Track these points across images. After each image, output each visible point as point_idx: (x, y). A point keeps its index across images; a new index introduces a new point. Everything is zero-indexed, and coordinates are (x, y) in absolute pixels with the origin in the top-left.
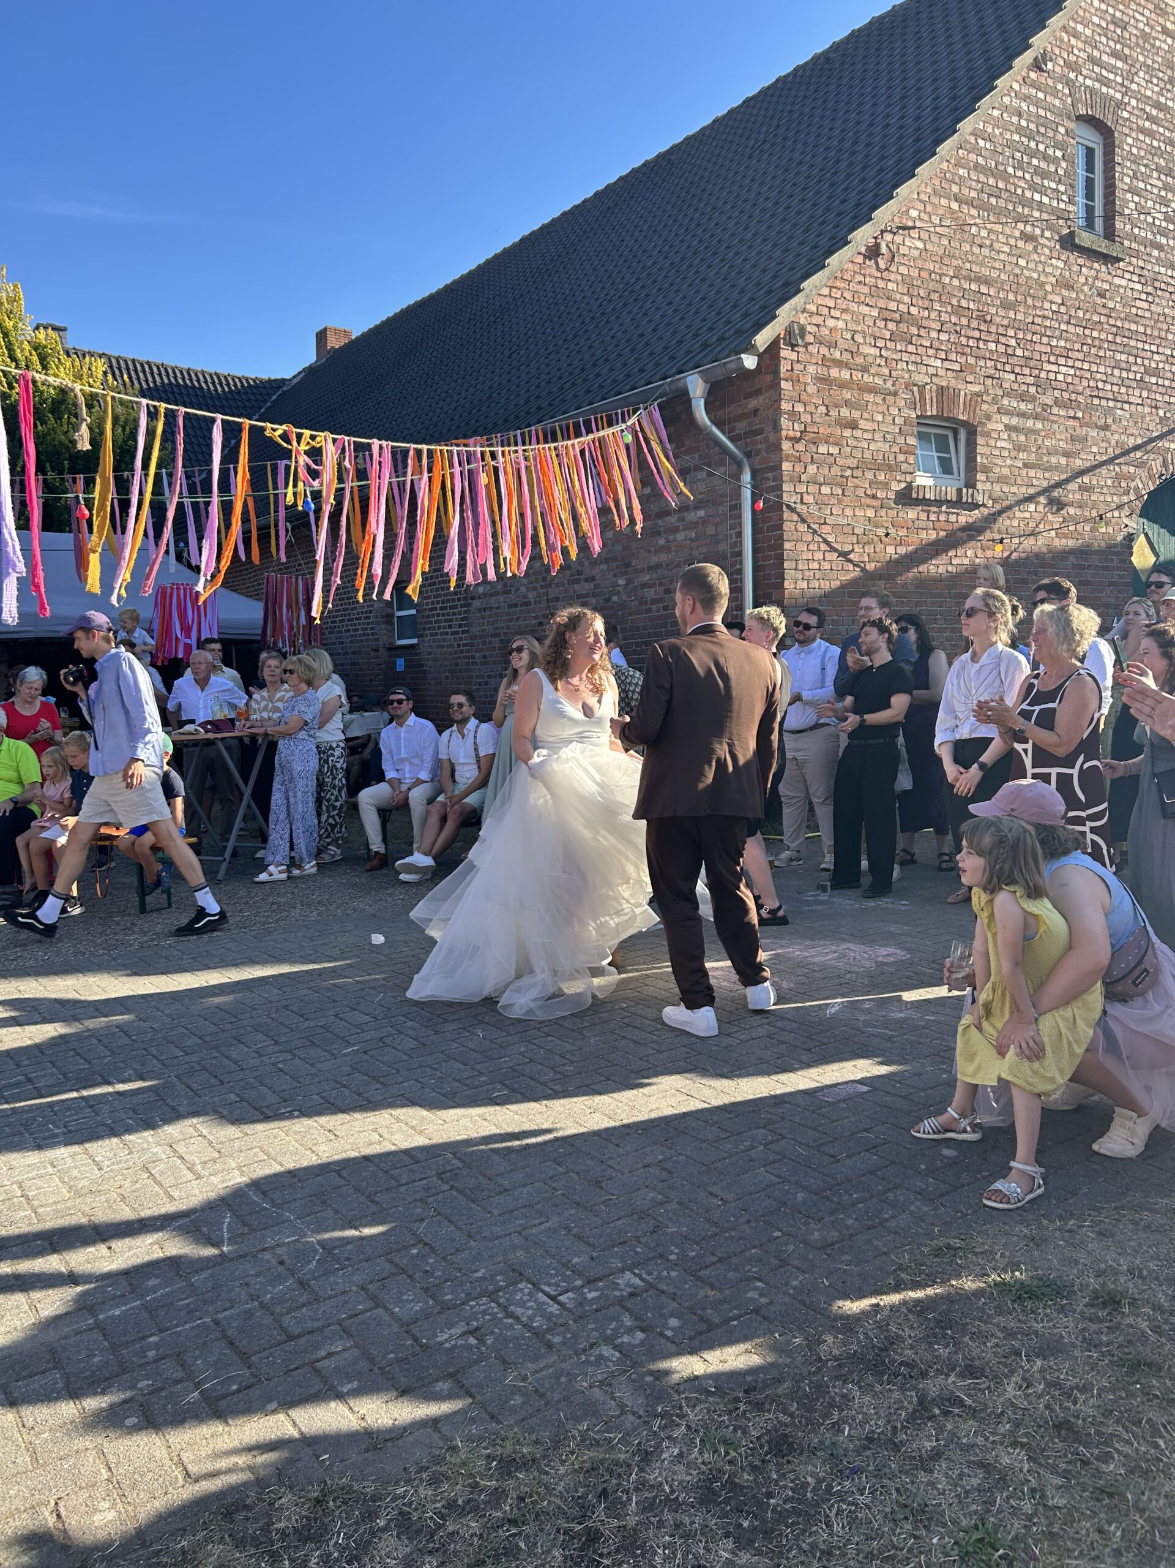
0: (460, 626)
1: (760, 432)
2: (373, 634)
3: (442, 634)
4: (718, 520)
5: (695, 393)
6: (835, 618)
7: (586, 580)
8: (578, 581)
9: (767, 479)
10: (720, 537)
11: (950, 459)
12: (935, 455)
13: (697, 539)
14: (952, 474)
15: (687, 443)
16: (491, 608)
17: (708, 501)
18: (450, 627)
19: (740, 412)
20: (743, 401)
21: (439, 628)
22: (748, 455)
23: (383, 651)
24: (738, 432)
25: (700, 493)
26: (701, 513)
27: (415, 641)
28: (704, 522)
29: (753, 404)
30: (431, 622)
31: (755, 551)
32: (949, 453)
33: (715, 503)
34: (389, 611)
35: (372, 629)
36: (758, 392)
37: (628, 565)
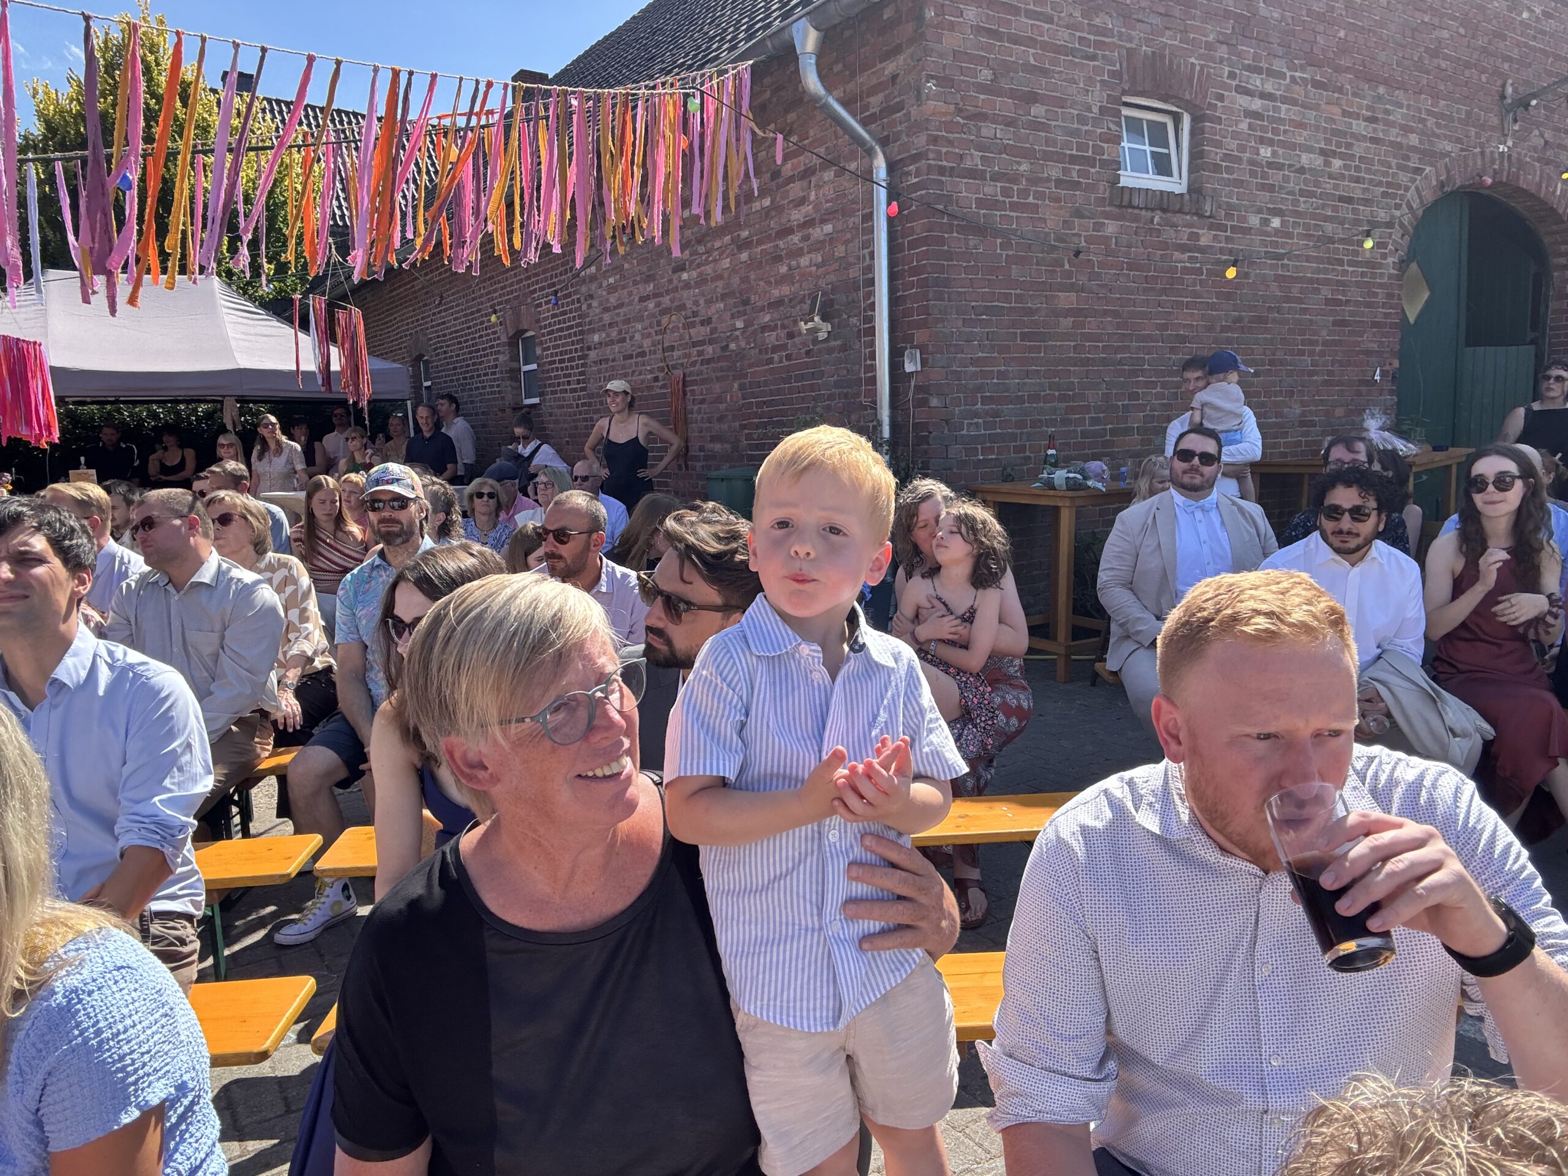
0: (578, 382)
2: (499, 392)
4: (849, 236)
5: (804, 45)
7: (702, 323)
9: (909, 174)
10: (851, 260)
11: (1169, 155)
12: (1148, 148)
14: (1170, 175)
16: (607, 360)
18: (569, 383)
19: (874, 81)
20: (879, 66)
21: (559, 384)
22: (884, 142)
24: (872, 111)
25: (827, 201)
26: (828, 228)
27: (536, 400)
29: (890, 68)
30: (550, 378)
31: (892, 277)
32: (1167, 146)
33: (846, 213)
34: (514, 365)
35: (498, 386)
37: (746, 302)
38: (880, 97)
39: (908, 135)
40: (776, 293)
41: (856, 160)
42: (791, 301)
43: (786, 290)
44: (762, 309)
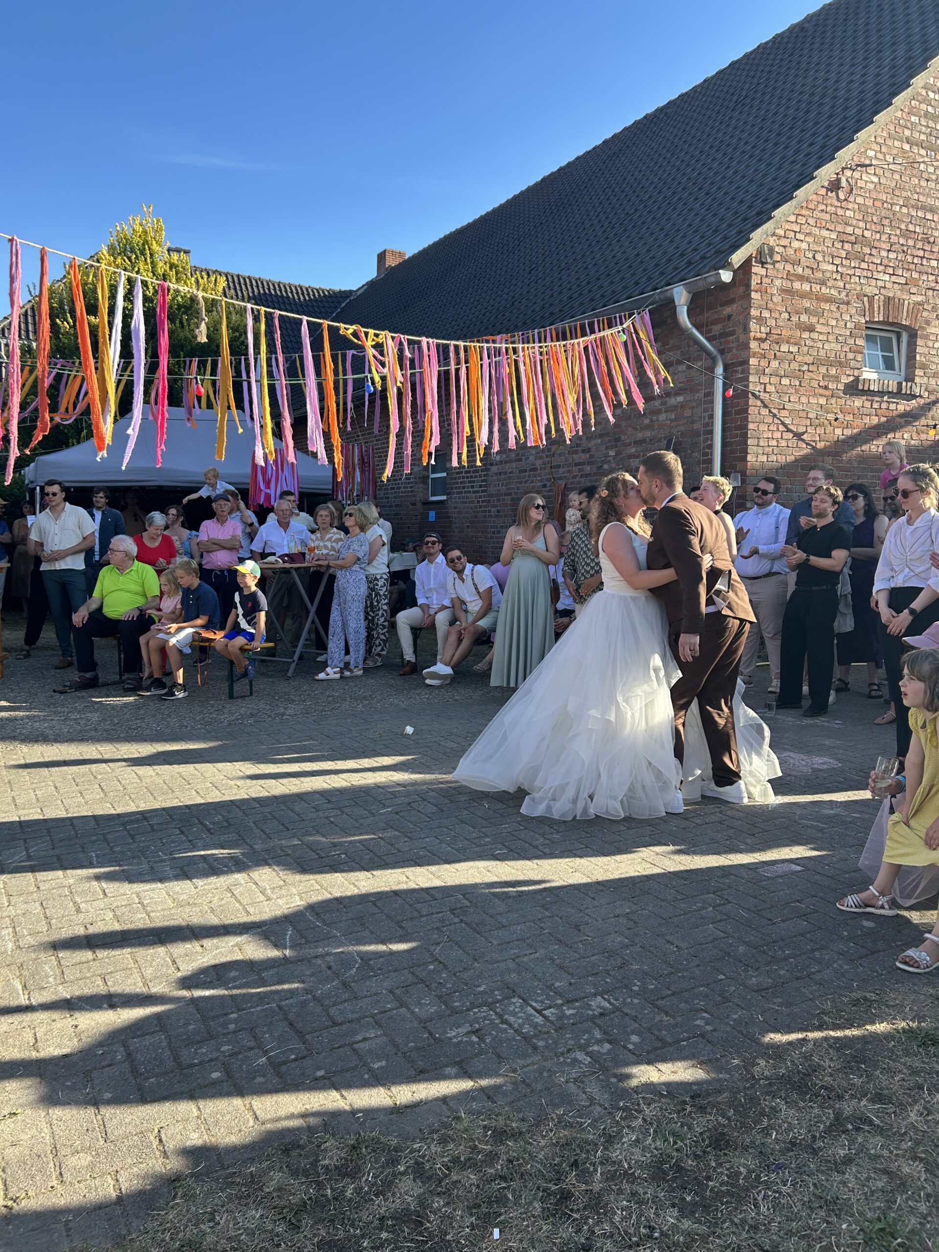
0: (481, 486)
1: (732, 333)
2: (412, 492)
3: (466, 492)
4: (694, 404)
5: (680, 301)
6: (790, 486)
7: (583, 451)
8: (576, 452)
9: (737, 371)
10: (695, 418)
11: (893, 357)
12: (880, 353)
13: (676, 419)
14: (894, 369)
15: (671, 342)
16: (505, 473)
17: (686, 389)
18: (472, 487)
19: (716, 317)
20: (719, 308)
21: (464, 488)
22: (722, 352)
23: (419, 505)
24: (713, 333)
25: (681, 383)
26: (680, 399)
27: (444, 498)
28: (682, 406)
29: (727, 310)
30: (457, 483)
31: (724, 430)
32: (892, 352)
33: (693, 390)
34: (425, 473)
35: (411, 487)
36: (732, 301)
37: (618, 440)
38: (720, 326)
39: (737, 350)
40: (640, 435)
41: (702, 360)
42: (651, 440)
43: (648, 434)
44: (630, 444)
